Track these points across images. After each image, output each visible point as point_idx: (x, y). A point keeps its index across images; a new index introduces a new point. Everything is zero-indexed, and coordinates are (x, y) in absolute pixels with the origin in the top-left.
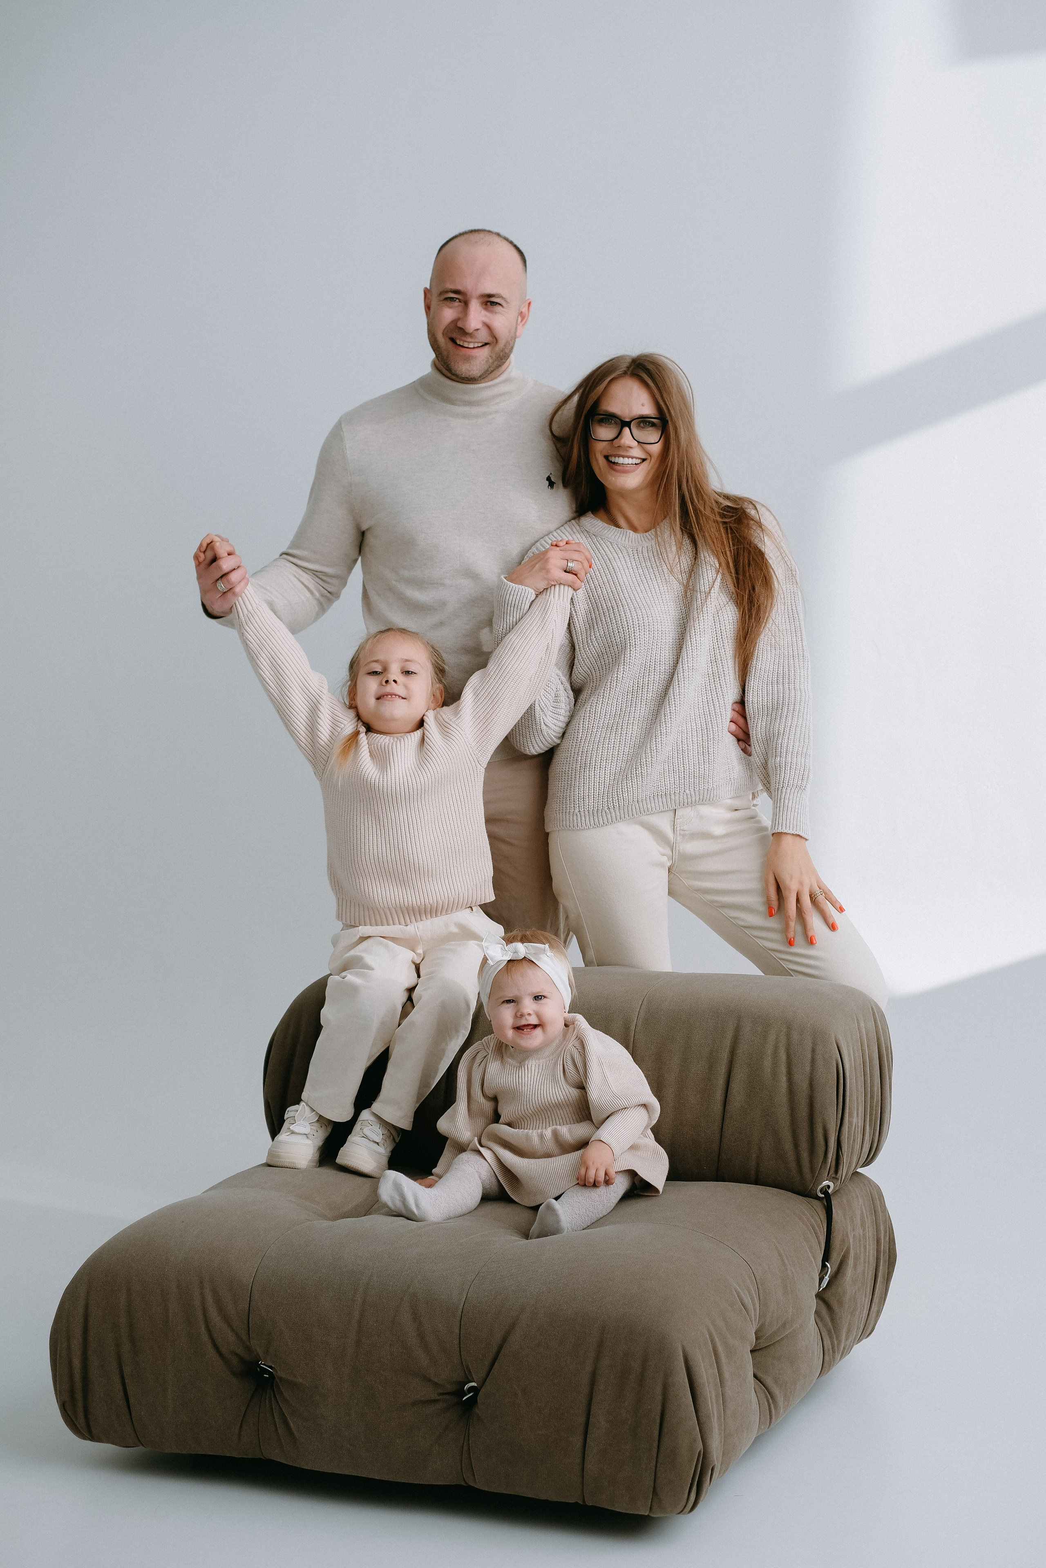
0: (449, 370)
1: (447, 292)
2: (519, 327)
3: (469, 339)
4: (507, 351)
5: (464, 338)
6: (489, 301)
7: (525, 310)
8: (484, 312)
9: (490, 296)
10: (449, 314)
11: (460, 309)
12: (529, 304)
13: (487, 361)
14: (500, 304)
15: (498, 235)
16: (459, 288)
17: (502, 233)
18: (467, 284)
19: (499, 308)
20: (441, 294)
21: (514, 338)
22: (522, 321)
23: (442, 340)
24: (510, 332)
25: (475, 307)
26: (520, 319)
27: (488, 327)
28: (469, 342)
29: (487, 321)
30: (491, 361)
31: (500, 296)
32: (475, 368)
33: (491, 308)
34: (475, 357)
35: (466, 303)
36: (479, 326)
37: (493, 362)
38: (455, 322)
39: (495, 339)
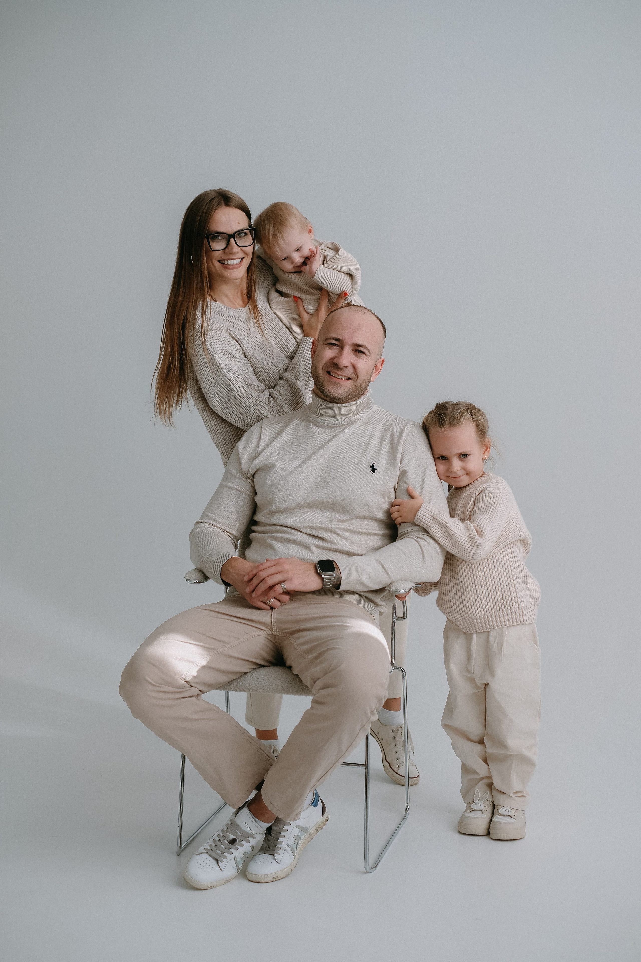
0: (322, 392)
1: (331, 339)
2: (373, 375)
3: (340, 373)
4: (363, 387)
5: (336, 371)
6: (358, 350)
7: (379, 365)
8: (353, 356)
9: (359, 346)
10: (329, 354)
11: (337, 351)
12: (383, 361)
13: (349, 390)
14: (365, 354)
15: (370, 311)
16: (339, 337)
17: (373, 311)
18: (345, 335)
19: (363, 356)
20: (326, 339)
21: (369, 380)
22: (375, 372)
23: (320, 371)
24: (367, 373)
25: (347, 351)
26: (375, 370)
27: (354, 367)
28: (339, 375)
29: (353, 361)
30: (351, 391)
31: (365, 347)
32: (340, 392)
33: (358, 354)
34: (341, 385)
35: (342, 348)
36: (348, 364)
37: (353, 393)
38: (332, 360)
39: (356, 377)
